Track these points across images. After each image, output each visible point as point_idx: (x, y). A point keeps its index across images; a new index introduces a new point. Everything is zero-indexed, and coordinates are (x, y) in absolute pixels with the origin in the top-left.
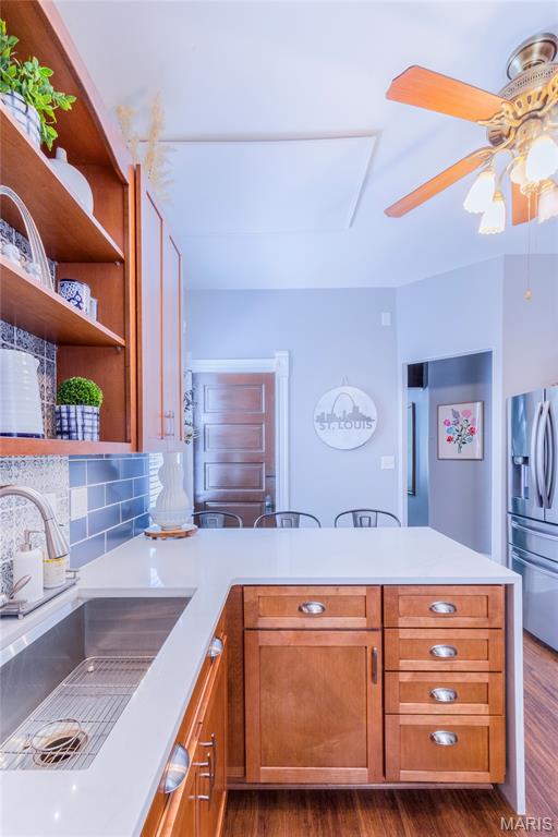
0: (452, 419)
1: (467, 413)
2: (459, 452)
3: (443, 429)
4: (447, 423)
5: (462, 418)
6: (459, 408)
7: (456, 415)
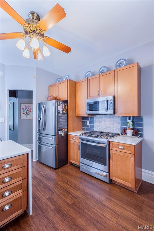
0: (25, 108)
1: (29, 106)
2: (27, 117)
3: (22, 110)
4: (23, 109)
5: (27, 108)
6: (27, 105)
7: (26, 107)
